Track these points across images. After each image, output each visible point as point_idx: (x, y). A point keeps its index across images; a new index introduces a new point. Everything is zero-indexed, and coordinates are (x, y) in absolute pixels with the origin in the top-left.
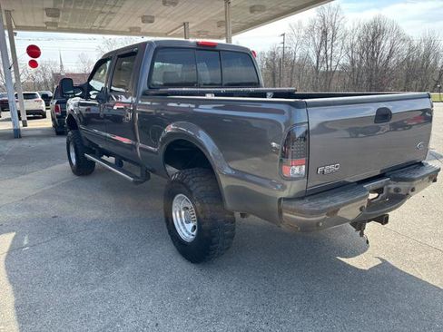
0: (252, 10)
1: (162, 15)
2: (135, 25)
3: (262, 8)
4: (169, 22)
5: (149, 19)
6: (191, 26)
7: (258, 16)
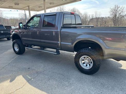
0: (51, 3)
1: (21, 3)
2: (11, 6)
3: (53, 3)
4: (23, 5)
5: (17, 4)
6: (30, 7)
7: (52, 5)
